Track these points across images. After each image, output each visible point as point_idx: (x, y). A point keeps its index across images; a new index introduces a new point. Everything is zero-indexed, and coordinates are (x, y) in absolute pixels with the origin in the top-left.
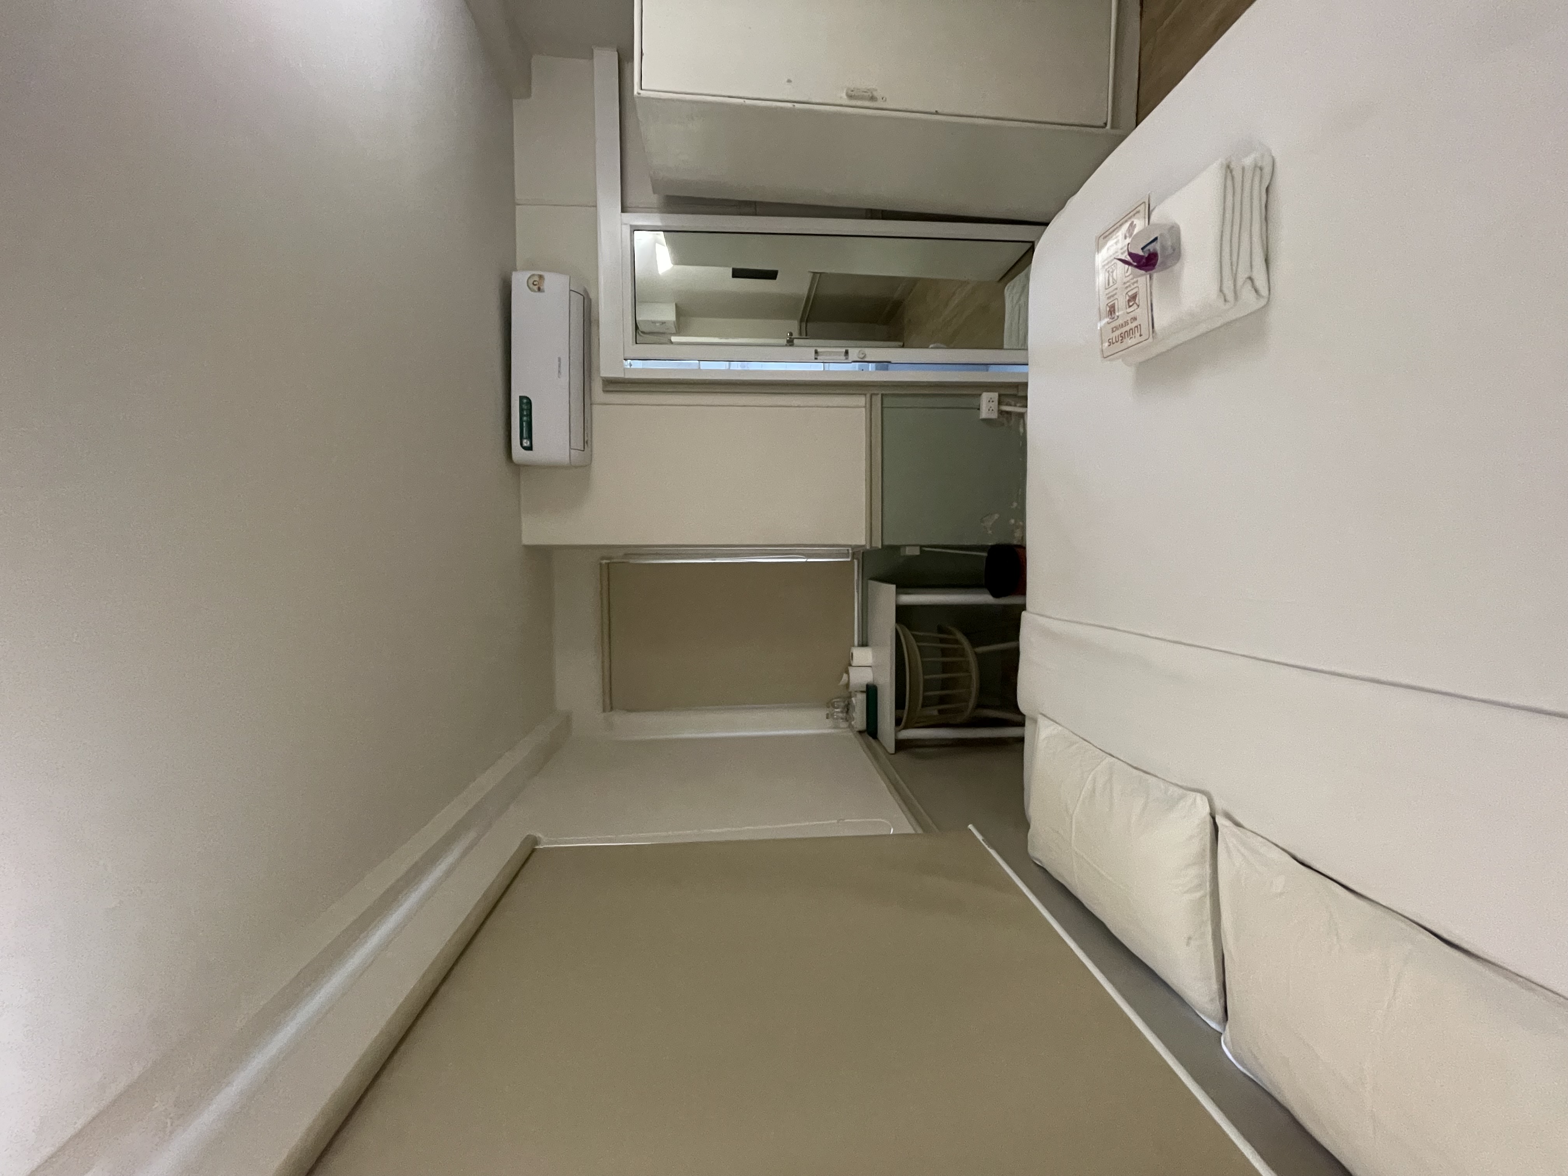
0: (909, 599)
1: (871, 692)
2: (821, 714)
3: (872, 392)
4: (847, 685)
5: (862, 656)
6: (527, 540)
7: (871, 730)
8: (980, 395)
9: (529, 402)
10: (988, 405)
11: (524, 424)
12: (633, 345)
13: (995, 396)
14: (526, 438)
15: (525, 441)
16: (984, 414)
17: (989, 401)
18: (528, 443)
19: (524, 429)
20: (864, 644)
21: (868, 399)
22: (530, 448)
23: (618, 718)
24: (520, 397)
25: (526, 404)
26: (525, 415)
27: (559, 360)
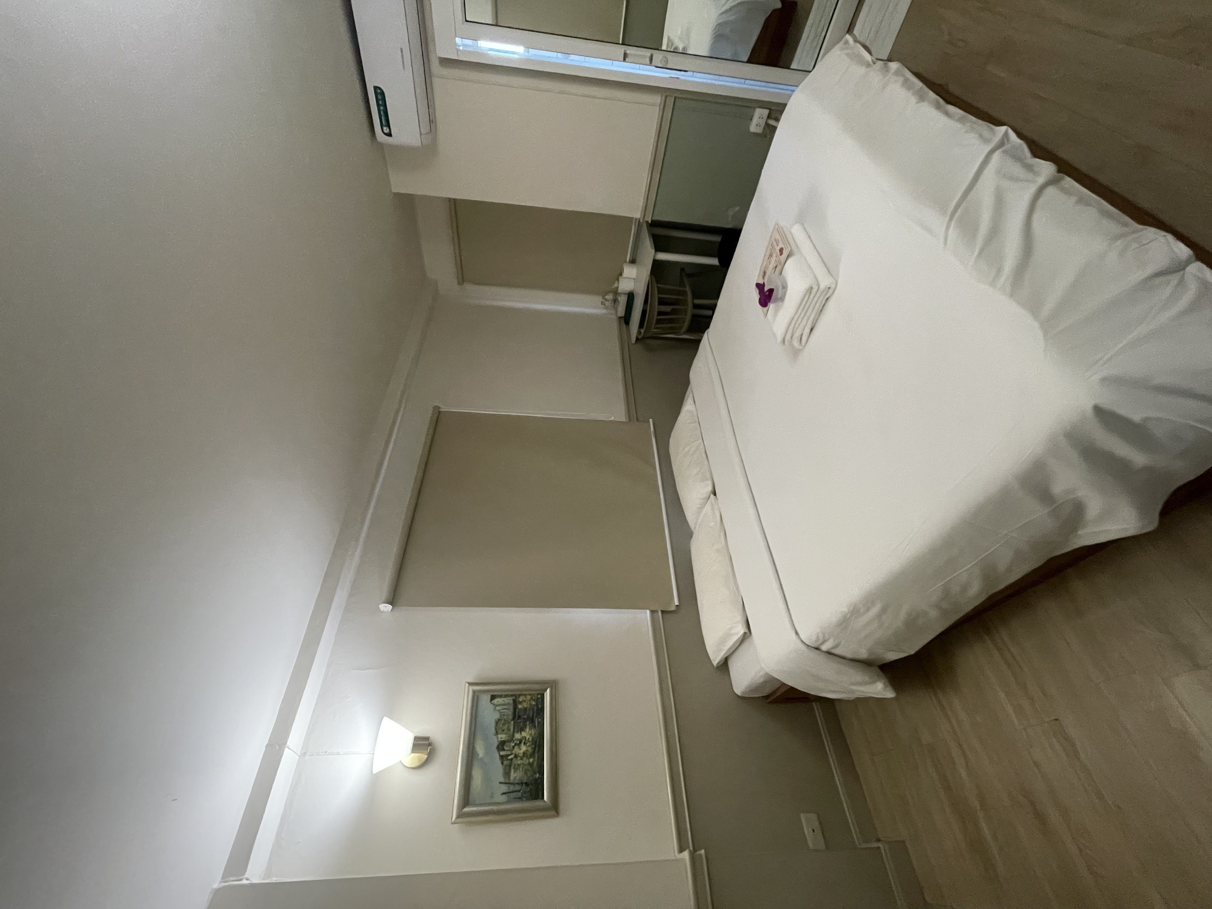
0: (663, 256)
1: (631, 296)
2: (598, 299)
3: (667, 94)
4: (617, 288)
5: (630, 271)
6: (395, 190)
7: (626, 319)
8: (755, 108)
9: (383, 93)
10: (759, 116)
11: (382, 112)
12: (463, 24)
13: (766, 112)
14: (385, 126)
15: (385, 128)
16: (753, 128)
17: (760, 118)
18: (388, 130)
19: (383, 118)
20: (633, 261)
21: (664, 97)
22: (389, 135)
23: (469, 288)
24: (374, 86)
25: (380, 93)
26: (381, 105)
27: (402, 50)
